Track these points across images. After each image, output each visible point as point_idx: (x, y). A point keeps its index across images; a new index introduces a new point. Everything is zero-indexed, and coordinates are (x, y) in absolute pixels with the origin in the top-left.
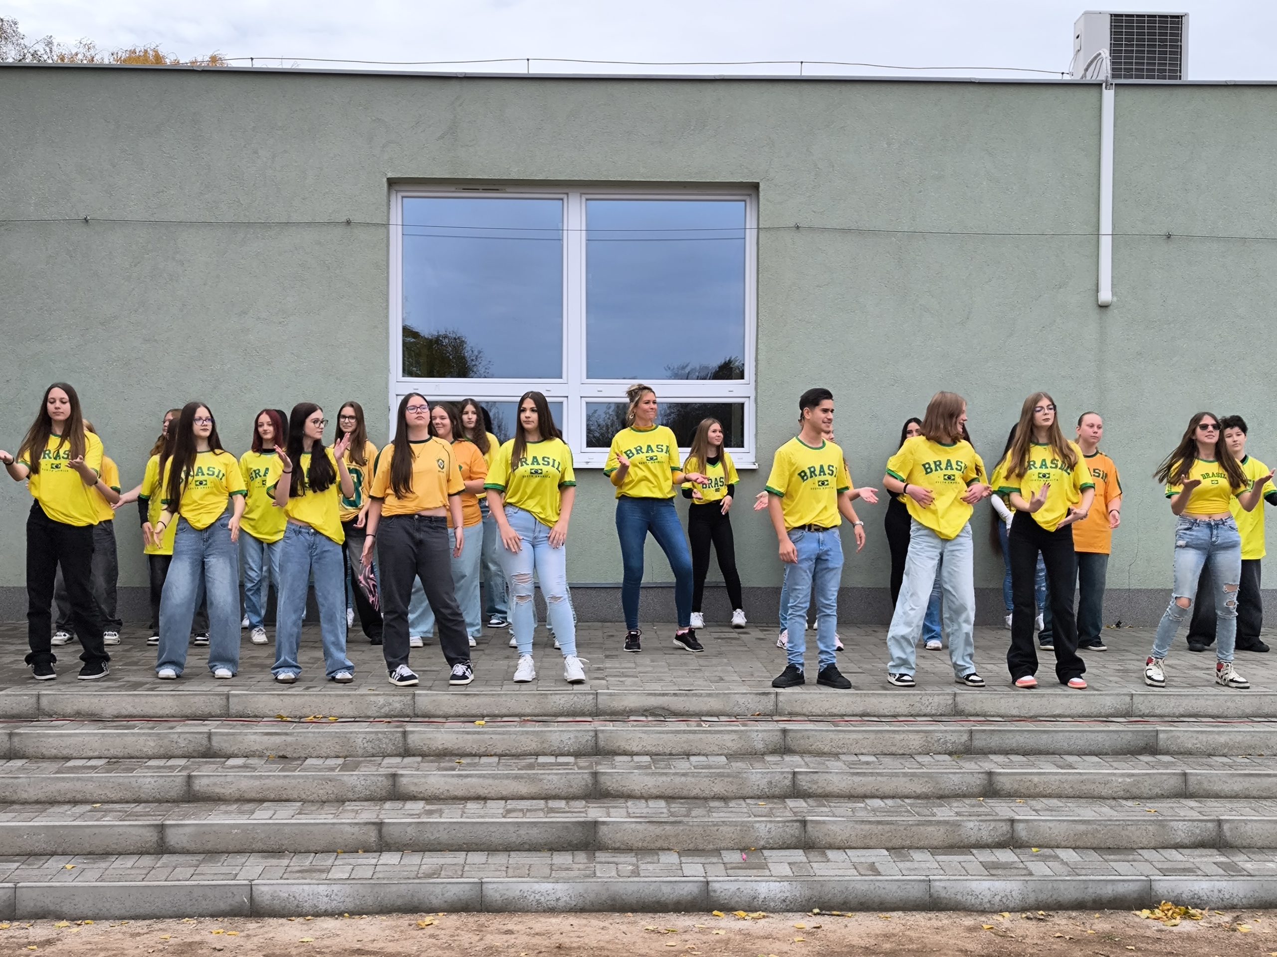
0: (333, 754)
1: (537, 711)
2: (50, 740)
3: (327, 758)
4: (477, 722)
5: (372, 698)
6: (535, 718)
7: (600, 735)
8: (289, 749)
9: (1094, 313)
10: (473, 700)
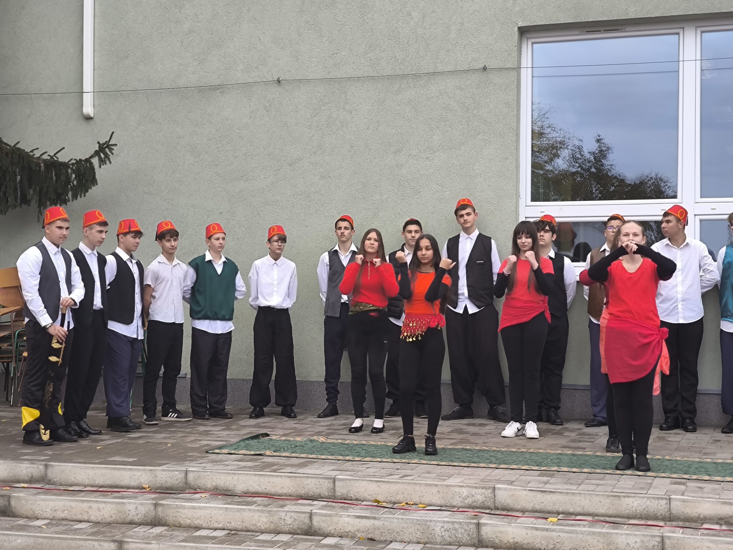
0: (415, 540)
1: (611, 512)
2: (186, 511)
3: (409, 543)
4: (550, 519)
5: (457, 489)
6: (608, 519)
7: (667, 542)
8: (377, 532)
10: (549, 497)
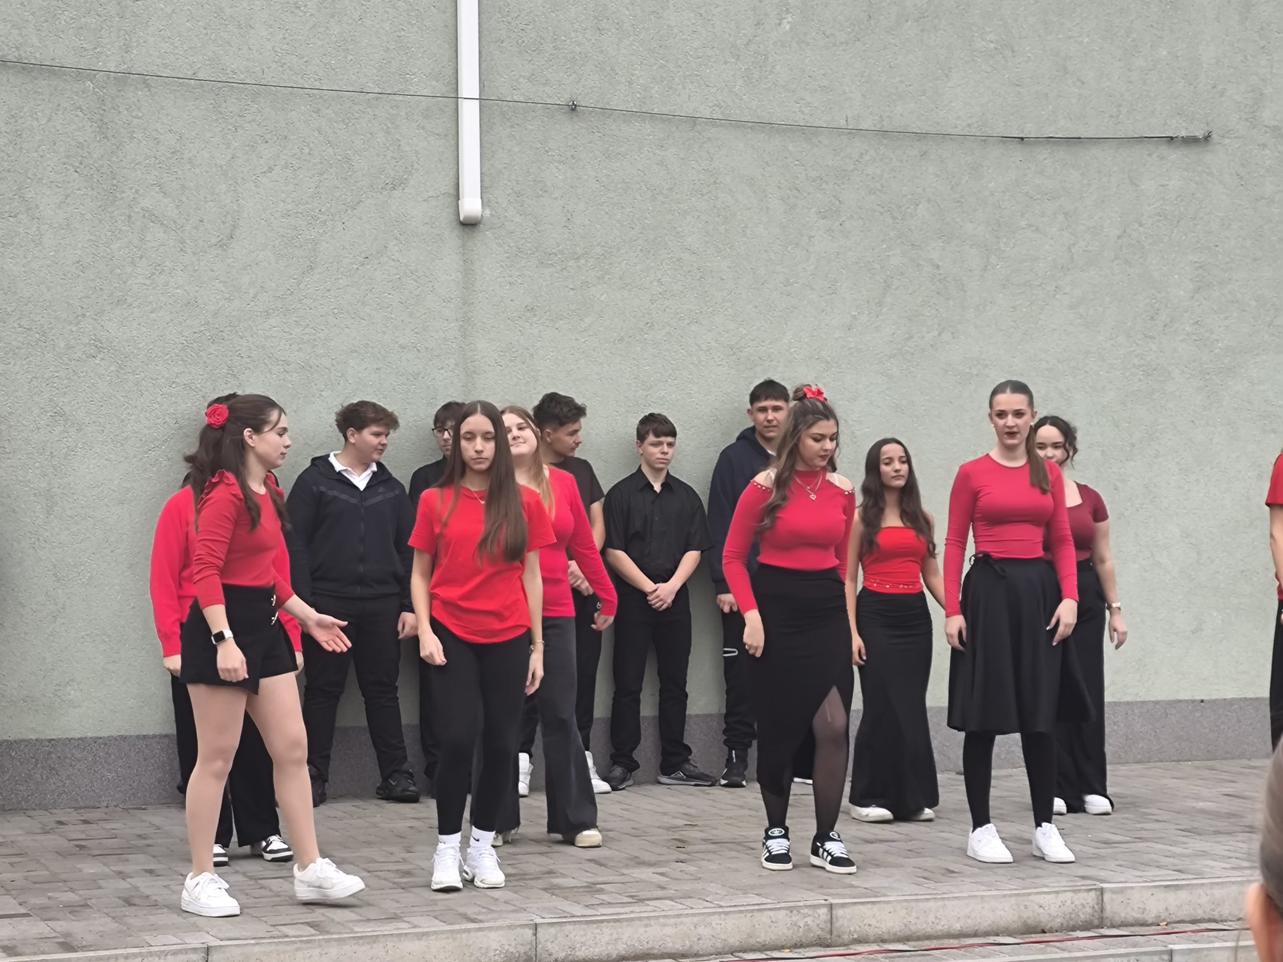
9: (452, 238)
